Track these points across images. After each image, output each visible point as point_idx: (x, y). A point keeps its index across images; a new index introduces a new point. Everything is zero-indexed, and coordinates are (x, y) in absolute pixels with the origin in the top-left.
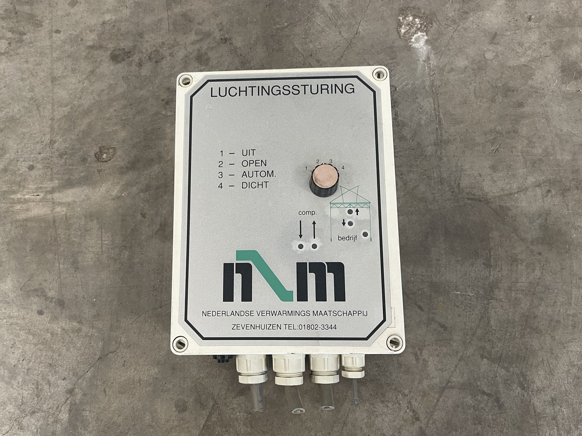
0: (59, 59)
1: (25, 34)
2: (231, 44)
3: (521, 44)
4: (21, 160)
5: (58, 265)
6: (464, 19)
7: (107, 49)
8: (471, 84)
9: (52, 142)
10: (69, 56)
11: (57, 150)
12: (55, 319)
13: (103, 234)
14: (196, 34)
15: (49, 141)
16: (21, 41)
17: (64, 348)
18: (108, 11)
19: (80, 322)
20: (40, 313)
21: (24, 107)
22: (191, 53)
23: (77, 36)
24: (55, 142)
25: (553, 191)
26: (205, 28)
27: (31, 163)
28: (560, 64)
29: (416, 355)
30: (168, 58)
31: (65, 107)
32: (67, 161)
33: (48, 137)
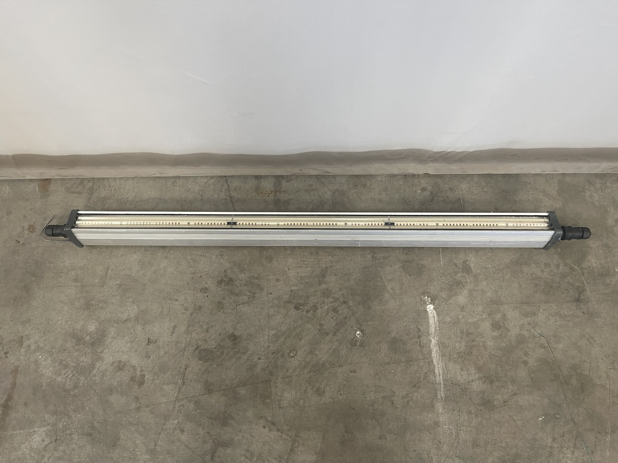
0: (272, 307)
1: (256, 294)
2: (348, 304)
3: (474, 312)
4: (255, 354)
5: (272, 405)
6: (450, 299)
7: (293, 303)
8: (452, 329)
9: (269, 347)
10: (276, 306)
11: (271, 351)
12: (270, 430)
13: (292, 392)
14: (332, 298)
15: (267, 346)
16: (254, 297)
17: (275, 444)
18: (293, 285)
19: (282, 433)
20: (264, 427)
21: (256, 329)
22: (330, 307)
23: (280, 296)
24: (270, 347)
25: (487, 381)
26: (336, 296)
27: (259, 356)
28: (491, 322)
29: (428, 454)
30: (320, 309)
31: (274, 330)
32: (275, 356)
33: (267, 344)
